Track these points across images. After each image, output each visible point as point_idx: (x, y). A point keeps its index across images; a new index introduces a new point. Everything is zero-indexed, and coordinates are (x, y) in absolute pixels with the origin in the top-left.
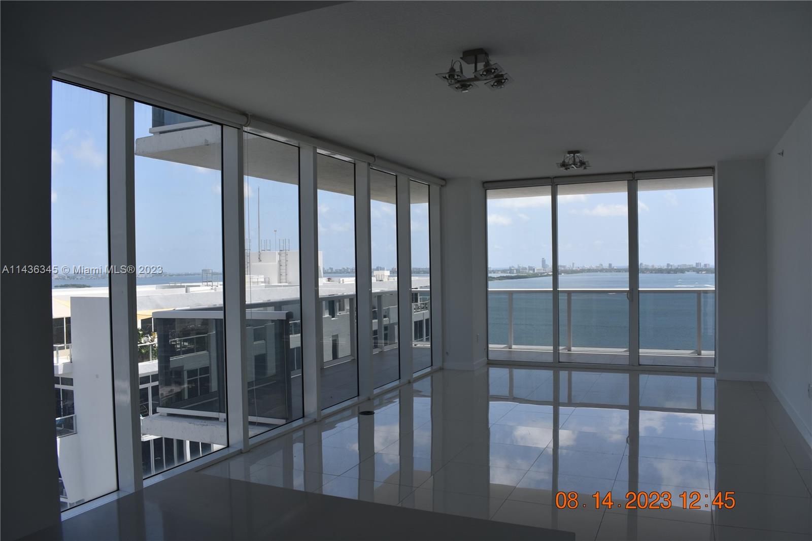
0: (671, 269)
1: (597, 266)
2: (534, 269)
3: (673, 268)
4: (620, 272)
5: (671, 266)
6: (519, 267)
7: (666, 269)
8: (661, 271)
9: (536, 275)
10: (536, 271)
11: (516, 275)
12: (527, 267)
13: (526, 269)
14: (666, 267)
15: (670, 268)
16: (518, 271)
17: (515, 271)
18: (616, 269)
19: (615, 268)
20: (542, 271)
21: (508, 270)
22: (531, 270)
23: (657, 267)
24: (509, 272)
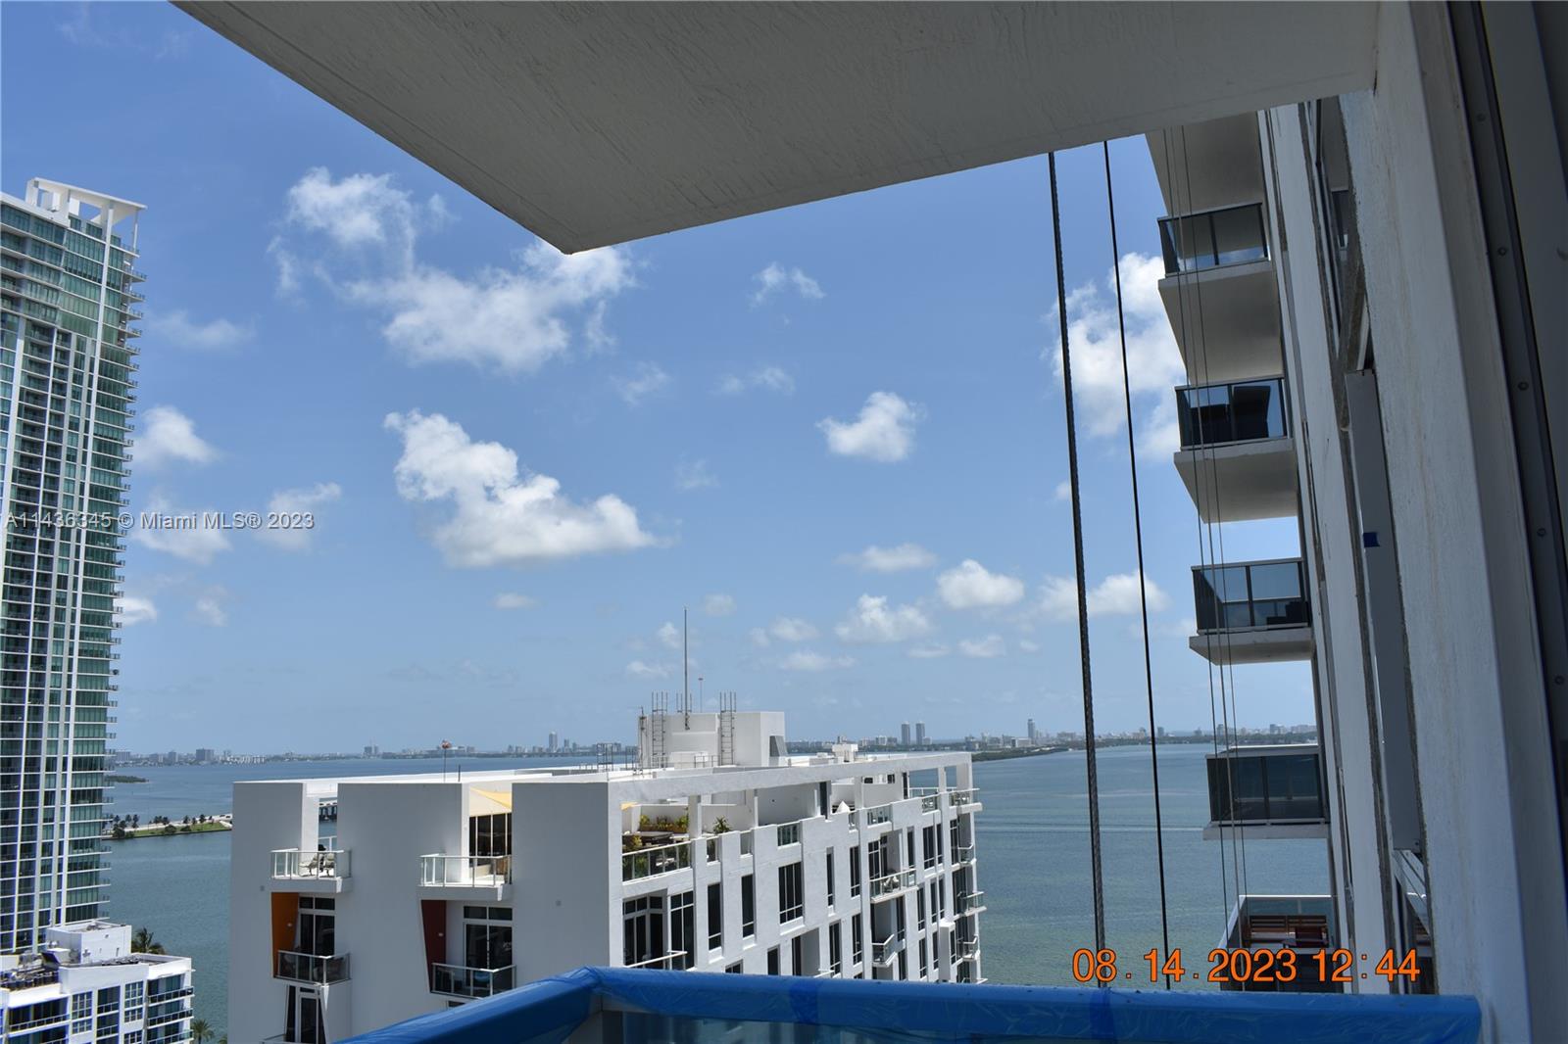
0: (1279, 734)
1: (1134, 734)
2: (1014, 741)
3: (1282, 733)
4: (1181, 743)
5: (1279, 728)
6: (984, 738)
7: (1268, 735)
8: (1259, 739)
9: (1018, 753)
10: (1017, 746)
11: (980, 752)
12: (1000, 737)
13: (997, 740)
14: (1268, 732)
15: (1276, 732)
16: (983, 745)
17: (977, 745)
18: (1172, 738)
19: (1171, 736)
20: (1030, 745)
21: (964, 744)
22: (1008, 742)
23: (1252, 733)
24: (964, 747)
